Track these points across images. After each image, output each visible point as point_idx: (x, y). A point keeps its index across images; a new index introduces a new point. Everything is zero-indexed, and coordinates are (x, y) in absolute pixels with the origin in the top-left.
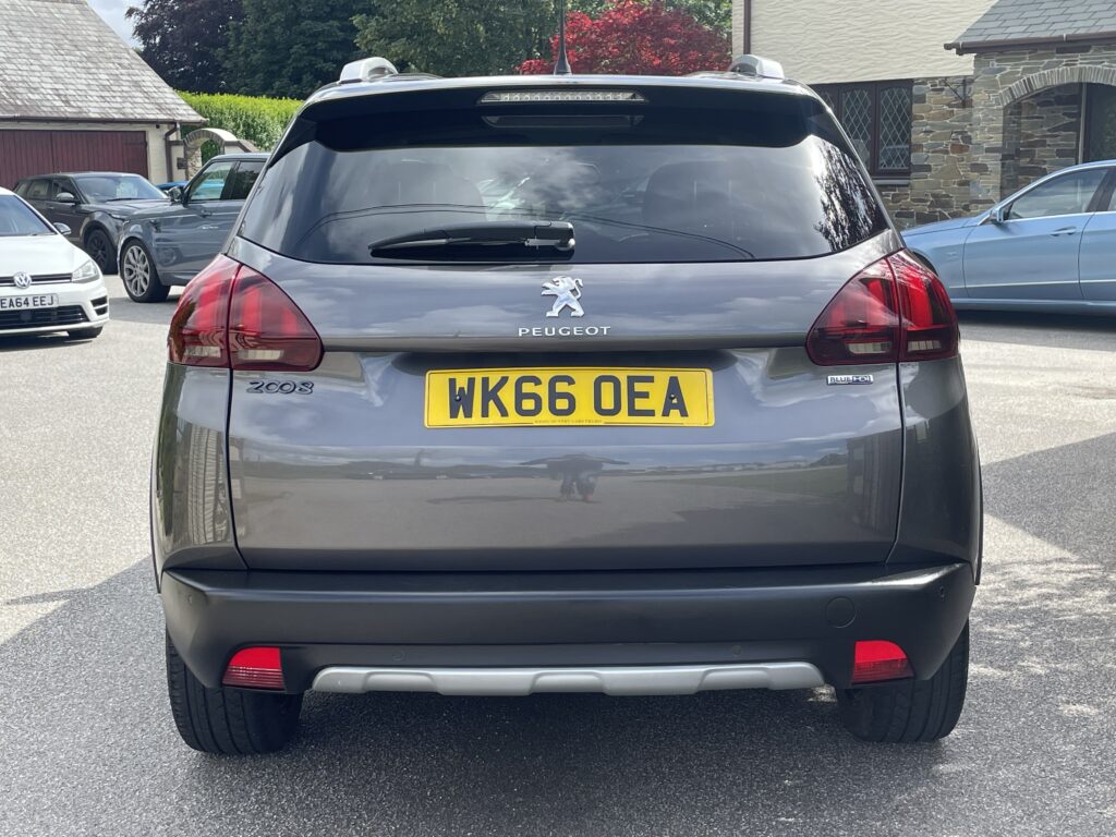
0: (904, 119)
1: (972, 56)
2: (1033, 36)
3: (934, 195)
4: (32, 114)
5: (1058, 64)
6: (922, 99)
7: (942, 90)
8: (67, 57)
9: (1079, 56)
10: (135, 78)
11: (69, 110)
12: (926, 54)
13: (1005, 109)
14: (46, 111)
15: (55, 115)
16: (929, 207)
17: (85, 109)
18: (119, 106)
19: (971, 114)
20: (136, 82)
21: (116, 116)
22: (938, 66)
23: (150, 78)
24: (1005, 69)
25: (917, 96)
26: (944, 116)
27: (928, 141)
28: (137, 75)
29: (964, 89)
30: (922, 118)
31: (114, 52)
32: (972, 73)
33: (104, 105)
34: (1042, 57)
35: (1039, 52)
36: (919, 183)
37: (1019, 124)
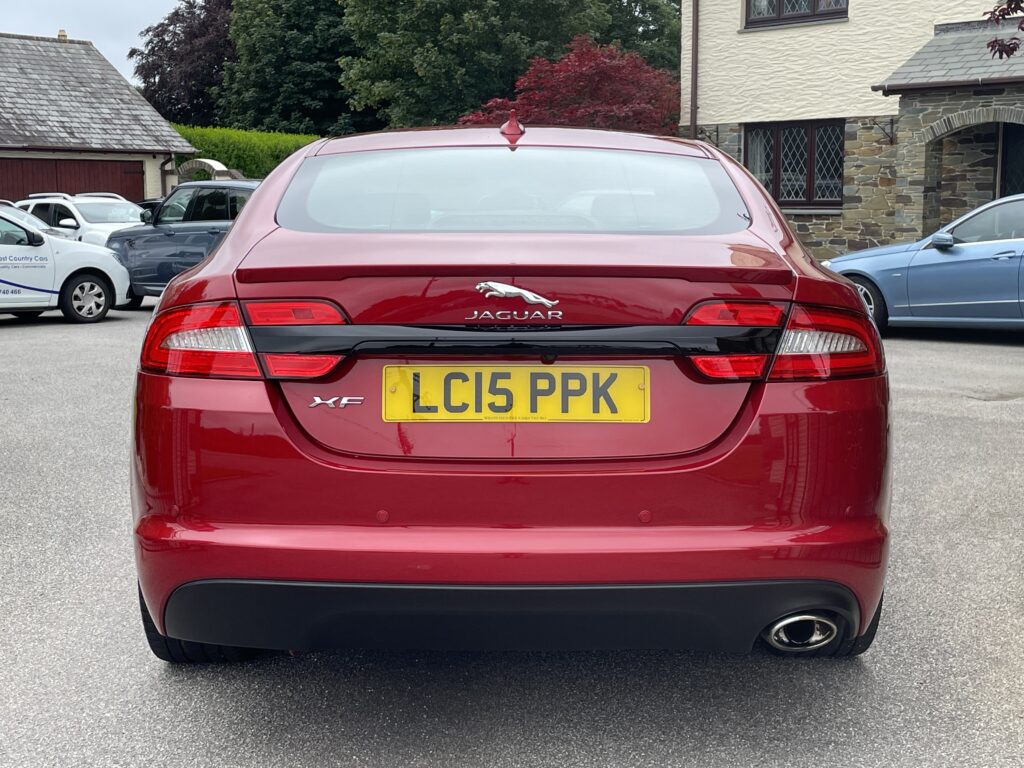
0: (837, 154)
1: (896, 98)
2: (952, 79)
3: (864, 224)
4: (39, 144)
5: (975, 105)
6: (853, 136)
7: (872, 128)
8: (73, 93)
9: (994, 98)
10: (134, 113)
11: (73, 140)
12: (857, 95)
13: (927, 145)
14: (52, 141)
15: (60, 145)
16: (860, 234)
17: (88, 141)
18: (118, 137)
19: (897, 151)
20: (136, 115)
21: (116, 147)
22: (867, 106)
23: (148, 113)
24: (926, 109)
25: (849, 133)
26: (873, 152)
27: (858, 175)
28: (137, 110)
29: (892, 128)
30: (854, 154)
31: (116, 88)
32: (897, 113)
33: (104, 137)
34: (961, 98)
35: (958, 94)
36: (850, 213)
37: (941, 160)
